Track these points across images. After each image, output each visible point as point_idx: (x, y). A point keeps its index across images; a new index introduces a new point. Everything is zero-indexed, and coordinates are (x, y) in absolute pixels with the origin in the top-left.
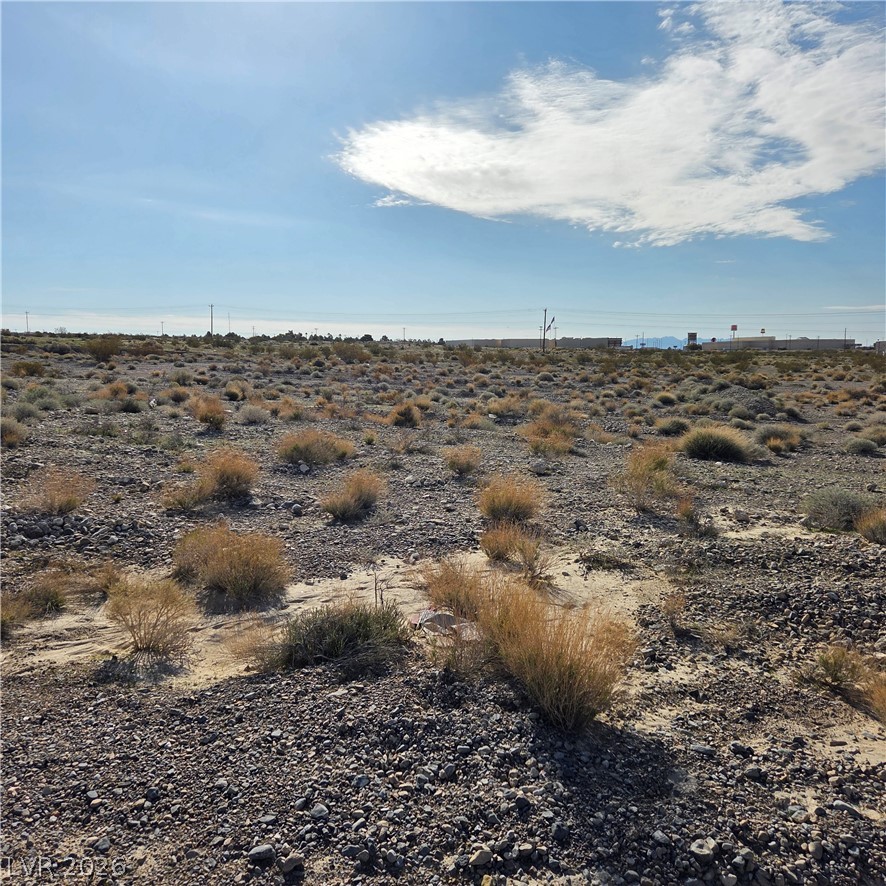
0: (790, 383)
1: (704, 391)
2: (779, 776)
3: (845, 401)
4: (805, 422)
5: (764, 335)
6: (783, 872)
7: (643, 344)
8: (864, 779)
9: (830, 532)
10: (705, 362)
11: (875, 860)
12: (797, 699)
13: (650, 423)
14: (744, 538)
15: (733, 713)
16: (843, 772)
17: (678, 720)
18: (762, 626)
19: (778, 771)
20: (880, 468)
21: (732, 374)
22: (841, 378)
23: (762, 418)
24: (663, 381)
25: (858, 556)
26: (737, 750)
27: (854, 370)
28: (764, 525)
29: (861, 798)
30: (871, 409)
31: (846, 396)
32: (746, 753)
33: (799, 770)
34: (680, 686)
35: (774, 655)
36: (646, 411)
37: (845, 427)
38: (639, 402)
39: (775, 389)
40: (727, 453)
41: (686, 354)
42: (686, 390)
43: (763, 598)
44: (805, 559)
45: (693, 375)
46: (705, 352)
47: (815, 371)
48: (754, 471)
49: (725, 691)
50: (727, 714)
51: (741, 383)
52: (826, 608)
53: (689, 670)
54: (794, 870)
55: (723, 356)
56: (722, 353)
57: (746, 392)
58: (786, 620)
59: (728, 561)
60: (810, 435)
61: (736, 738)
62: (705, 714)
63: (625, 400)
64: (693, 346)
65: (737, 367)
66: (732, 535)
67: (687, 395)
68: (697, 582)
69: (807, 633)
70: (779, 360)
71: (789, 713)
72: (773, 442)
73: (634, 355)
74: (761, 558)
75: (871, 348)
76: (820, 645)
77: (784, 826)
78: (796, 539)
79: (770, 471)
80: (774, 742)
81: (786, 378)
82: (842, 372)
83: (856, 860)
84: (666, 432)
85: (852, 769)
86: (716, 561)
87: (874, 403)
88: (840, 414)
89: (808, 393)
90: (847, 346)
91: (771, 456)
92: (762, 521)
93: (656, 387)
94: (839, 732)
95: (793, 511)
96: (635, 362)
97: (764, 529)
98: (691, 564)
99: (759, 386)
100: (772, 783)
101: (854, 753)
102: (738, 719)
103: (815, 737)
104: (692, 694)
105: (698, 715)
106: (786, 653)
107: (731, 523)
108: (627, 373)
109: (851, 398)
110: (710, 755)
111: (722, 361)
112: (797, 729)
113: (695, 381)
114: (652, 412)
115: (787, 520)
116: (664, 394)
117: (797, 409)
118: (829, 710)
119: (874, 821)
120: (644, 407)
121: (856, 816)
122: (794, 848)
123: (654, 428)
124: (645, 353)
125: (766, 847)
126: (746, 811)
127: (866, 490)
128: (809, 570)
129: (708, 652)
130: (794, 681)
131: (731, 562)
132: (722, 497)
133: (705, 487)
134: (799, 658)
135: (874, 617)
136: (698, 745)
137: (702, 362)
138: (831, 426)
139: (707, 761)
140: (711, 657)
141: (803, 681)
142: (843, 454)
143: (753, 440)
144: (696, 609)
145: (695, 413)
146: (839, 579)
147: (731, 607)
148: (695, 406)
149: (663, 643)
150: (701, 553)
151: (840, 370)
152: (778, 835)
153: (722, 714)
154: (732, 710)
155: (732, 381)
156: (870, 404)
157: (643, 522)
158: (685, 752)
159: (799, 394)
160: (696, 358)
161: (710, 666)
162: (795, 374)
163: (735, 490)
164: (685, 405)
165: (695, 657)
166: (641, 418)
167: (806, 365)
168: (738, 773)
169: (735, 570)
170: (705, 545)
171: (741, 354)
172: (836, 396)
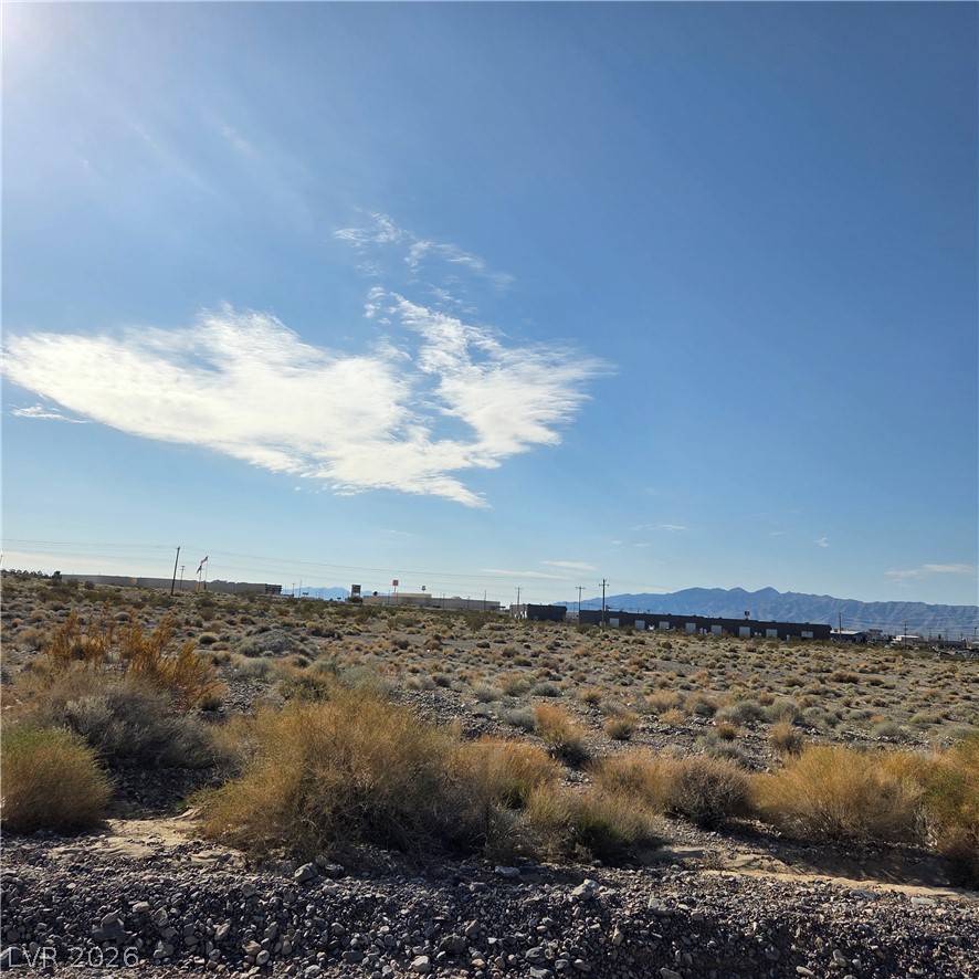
5: (425, 592)
41: (348, 606)
46: (366, 605)
64: (355, 599)
124: (307, 602)
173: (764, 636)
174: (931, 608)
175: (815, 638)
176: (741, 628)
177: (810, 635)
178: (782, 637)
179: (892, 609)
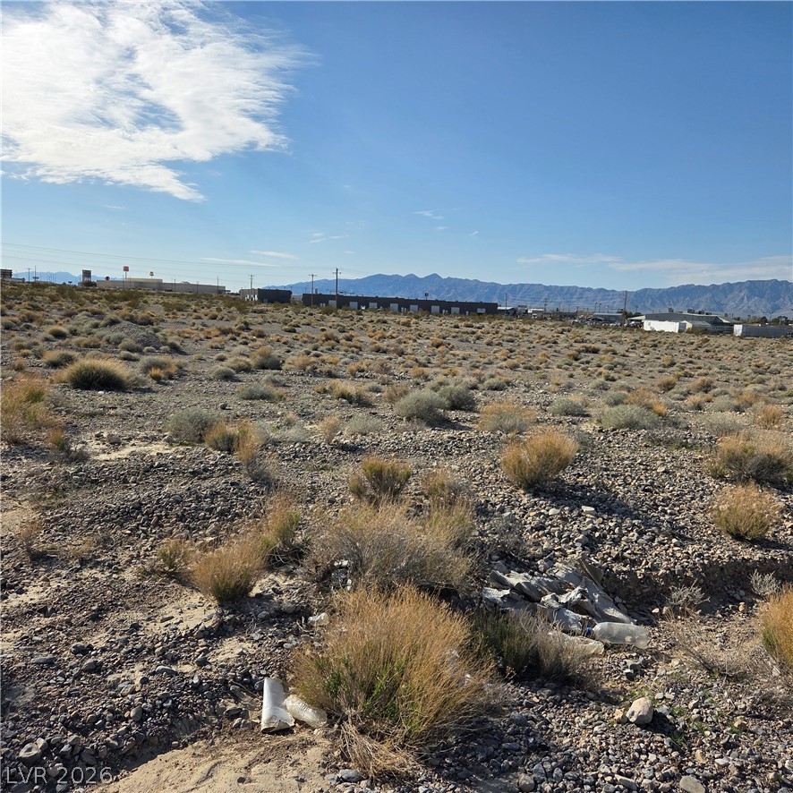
0: (174, 320)
1: (96, 326)
2: (114, 661)
3: (217, 336)
4: (184, 354)
5: (153, 277)
6: (107, 744)
7: (35, 278)
8: (184, 642)
9: (187, 445)
10: (98, 299)
11: (184, 704)
12: (138, 591)
13: (39, 356)
14: (113, 458)
15: (79, 619)
16: (167, 642)
17: (22, 639)
18: (117, 534)
19: (113, 657)
20: (236, 390)
21: (125, 311)
22: (214, 318)
23: (149, 351)
24: (56, 315)
25: (202, 463)
26: (78, 651)
27: (224, 312)
28: (134, 445)
29: (179, 658)
30: (235, 343)
31: (218, 333)
32: (84, 651)
33: (131, 651)
34: (29, 607)
35: (123, 557)
36: (36, 344)
37: (215, 357)
38: (29, 335)
39: (161, 325)
40: (110, 383)
41: (81, 290)
42: (78, 325)
43: (119, 509)
44: (160, 470)
45: (87, 310)
46: (100, 289)
47: (195, 311)
48: (132, 398)
49: (73, 600)
50: (73, 621)
51: (132, 319)
52: (171, 509)
53: (41, 589)
54: (115, 739)
55: (116, 294)
56: (115, 291)
57: (134, 327)
58: (138, 525)
59: (93, 482)
60: (186, 365)
61: (79, 640)
62: (51, 627)
63: (13, 333)
64: (88, 283)
65: (129, 305)
66: (103, 457)
67: (79, 329)
68: (60, 505)
69: (155, 533)
70: (166, 300)
71: (130, 605)
72: (155, 372)
73: (25, 288)
74: (122, 475)
75: (237, 294)
76: (164, 541)
77: (111, 703)
78: (158, 454)
79: (147, 397)
80: (114, 633)
81: (171, 316)
82: (215, 313)
83: (169, 709)
84: (54, 365)
85: (174, 637)
86: (82, 483)
87: (238, 338)
88: (212, 347)
89: (188, 330)
90: (220, 291)
91: (152, 384)
92: (132, 442)
93: (47, 320)
94: (169, 610)
95: (160, 431)
96: (27, 295)
97: (133, 449)
98: (56, 489)
99: (147, 322)
100: (106, 670)
101: (178, 624)
102: (83, 622)
103: (149, 619)
104: (40, 611)
105: (45, 629)
106: (135, 554)
107: (104, 446)
108: (17, 306)
109: (221, 334)
110: (50, 663)
111: (115, 298)
112: (136, 616)
113: (89, 316)
114: (42, 345)
115: (154, 439)
116: (56, 327)
117: (178, 343)
118: (163, 594)
119: (187, 673)
120: (35, 340)
121: (171, 674)
122: (118, 718)
123: (43, 361)
124: (39, 285)
125: (93, 726)
126: (78, 702)
127: (219, 409)
128: (162, 479)
129: (63, 568)
130: (138, 576)
131: (96, 482)
132: (99, 423)
133: (84, 416)
134: (145, 555)
135: (207, 510)
136: (40, 657)
137: (96, 298)
138: (204, 357)
139: (47, 669)
140: (64, 573)
141: (146, 574)
142: (211, 380)
143: (137, 370)
144: (56, 531)
145: (86, 346)
146: (185, 484)
147: (90, 523)
148: (87, 340)
149: (17, 570)
150: (67, 477)
151: (214, 310)
152: (105, 713)
153: (69, 622)
154: (79, 616)
155: (123, 317)
156: (235, 339)
157: (14, 454)
158: (25, 668)
159: (181, 330)
160: (90, 294)
161: (63, 581)
162: (179, 313)
163: (112, 416)
164: (76, 339)
165: (48, 576)
166: (29, 351)
167: (188, 306)
168: (75, 671)
169: (99, 488)
170: (72, 470)
171: (132, 293)
172: (210, 333)
173: (450, 312)
174: (547, 288)
175: (487, 313)
176: (433, 307)
177: (484, 311)
178: (462, 312)
179: (521, 289)
